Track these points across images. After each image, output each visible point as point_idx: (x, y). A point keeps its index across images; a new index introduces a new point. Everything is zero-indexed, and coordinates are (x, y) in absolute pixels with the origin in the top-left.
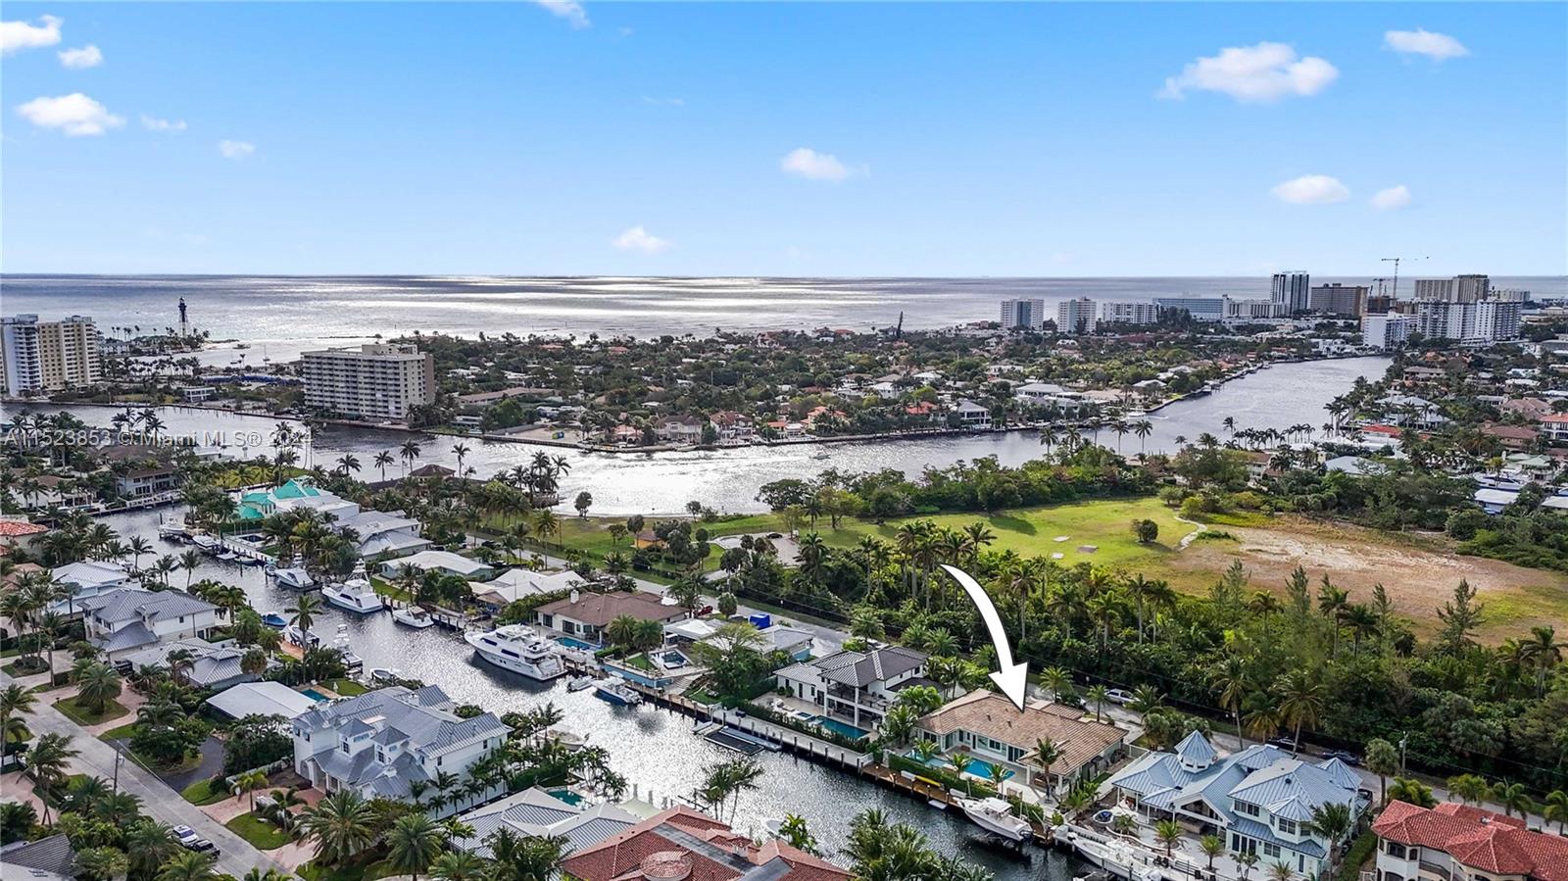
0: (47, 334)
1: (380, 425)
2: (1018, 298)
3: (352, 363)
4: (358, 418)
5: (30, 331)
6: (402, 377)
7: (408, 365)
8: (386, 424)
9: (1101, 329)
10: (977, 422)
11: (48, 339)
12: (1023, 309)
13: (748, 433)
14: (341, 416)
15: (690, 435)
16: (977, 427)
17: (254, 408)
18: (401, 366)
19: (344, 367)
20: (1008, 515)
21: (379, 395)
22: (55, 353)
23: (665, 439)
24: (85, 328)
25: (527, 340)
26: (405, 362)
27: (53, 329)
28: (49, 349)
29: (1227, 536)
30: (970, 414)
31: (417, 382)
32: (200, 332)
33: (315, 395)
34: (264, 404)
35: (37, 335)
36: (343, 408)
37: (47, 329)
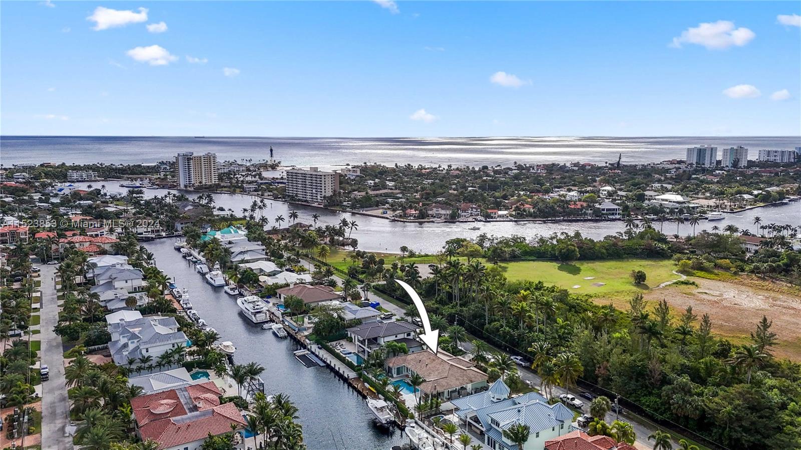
0: (196, 161)
1: (313, 205)
2: (698, 146)
3: (304, 175)
4: (306, 201)
5: (189, 159)
6: (323, 182)
7: (326, 177)
8: (316, 205)
9: (751, 164)
10: (613, 214)
11: (196, 163)
12: (701, 152)
13: (478, 215)
14: (299, 200)
15: (445, 215)
16: (611, 217)
17: (269, 195)
18: (323, 177)
19: (301, 178)
20: (573, 264)
21: (314, 191)
22: (199, 169)
23: (432, 216)
24: (212, 158)
25: (416, 167)
26: (325, 176)
27: (199, 159)
28: (197, 167)
29: (693, 283)
30: (608, 210)
31: (330, 185)
32: (276, 162)
33: (291, 191)
34: (272, 194)
35: (192, 161)
36: (300, 197)
37: (196, 159)
